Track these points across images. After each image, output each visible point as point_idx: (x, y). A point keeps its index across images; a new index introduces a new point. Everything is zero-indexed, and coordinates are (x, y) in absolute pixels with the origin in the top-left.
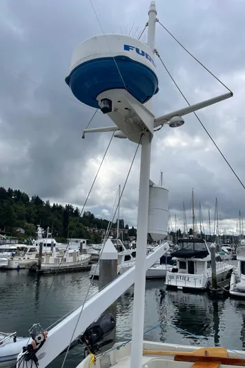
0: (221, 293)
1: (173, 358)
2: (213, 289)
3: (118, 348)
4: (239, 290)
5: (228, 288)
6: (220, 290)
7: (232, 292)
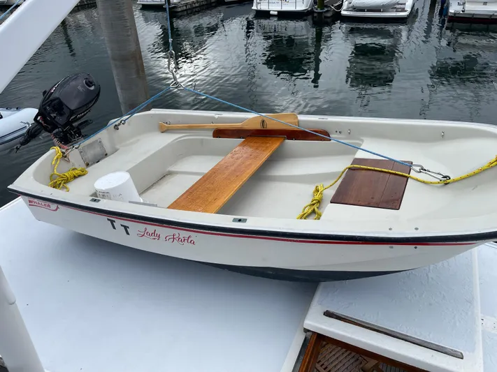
0: (329, 15)
1: (211, 133)
2: (319, 10)
3: (116, 127)
4: (355, 9)
5: (340, 6)
6: (327, 11)
7: (344, 13)
